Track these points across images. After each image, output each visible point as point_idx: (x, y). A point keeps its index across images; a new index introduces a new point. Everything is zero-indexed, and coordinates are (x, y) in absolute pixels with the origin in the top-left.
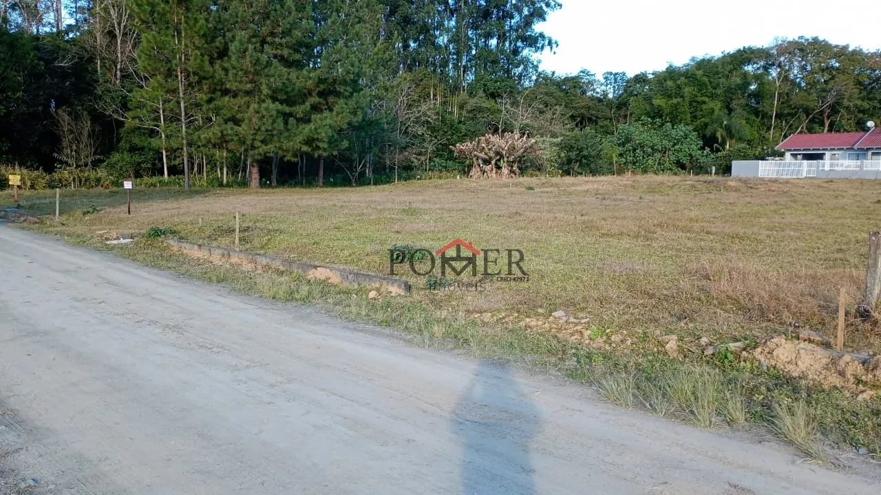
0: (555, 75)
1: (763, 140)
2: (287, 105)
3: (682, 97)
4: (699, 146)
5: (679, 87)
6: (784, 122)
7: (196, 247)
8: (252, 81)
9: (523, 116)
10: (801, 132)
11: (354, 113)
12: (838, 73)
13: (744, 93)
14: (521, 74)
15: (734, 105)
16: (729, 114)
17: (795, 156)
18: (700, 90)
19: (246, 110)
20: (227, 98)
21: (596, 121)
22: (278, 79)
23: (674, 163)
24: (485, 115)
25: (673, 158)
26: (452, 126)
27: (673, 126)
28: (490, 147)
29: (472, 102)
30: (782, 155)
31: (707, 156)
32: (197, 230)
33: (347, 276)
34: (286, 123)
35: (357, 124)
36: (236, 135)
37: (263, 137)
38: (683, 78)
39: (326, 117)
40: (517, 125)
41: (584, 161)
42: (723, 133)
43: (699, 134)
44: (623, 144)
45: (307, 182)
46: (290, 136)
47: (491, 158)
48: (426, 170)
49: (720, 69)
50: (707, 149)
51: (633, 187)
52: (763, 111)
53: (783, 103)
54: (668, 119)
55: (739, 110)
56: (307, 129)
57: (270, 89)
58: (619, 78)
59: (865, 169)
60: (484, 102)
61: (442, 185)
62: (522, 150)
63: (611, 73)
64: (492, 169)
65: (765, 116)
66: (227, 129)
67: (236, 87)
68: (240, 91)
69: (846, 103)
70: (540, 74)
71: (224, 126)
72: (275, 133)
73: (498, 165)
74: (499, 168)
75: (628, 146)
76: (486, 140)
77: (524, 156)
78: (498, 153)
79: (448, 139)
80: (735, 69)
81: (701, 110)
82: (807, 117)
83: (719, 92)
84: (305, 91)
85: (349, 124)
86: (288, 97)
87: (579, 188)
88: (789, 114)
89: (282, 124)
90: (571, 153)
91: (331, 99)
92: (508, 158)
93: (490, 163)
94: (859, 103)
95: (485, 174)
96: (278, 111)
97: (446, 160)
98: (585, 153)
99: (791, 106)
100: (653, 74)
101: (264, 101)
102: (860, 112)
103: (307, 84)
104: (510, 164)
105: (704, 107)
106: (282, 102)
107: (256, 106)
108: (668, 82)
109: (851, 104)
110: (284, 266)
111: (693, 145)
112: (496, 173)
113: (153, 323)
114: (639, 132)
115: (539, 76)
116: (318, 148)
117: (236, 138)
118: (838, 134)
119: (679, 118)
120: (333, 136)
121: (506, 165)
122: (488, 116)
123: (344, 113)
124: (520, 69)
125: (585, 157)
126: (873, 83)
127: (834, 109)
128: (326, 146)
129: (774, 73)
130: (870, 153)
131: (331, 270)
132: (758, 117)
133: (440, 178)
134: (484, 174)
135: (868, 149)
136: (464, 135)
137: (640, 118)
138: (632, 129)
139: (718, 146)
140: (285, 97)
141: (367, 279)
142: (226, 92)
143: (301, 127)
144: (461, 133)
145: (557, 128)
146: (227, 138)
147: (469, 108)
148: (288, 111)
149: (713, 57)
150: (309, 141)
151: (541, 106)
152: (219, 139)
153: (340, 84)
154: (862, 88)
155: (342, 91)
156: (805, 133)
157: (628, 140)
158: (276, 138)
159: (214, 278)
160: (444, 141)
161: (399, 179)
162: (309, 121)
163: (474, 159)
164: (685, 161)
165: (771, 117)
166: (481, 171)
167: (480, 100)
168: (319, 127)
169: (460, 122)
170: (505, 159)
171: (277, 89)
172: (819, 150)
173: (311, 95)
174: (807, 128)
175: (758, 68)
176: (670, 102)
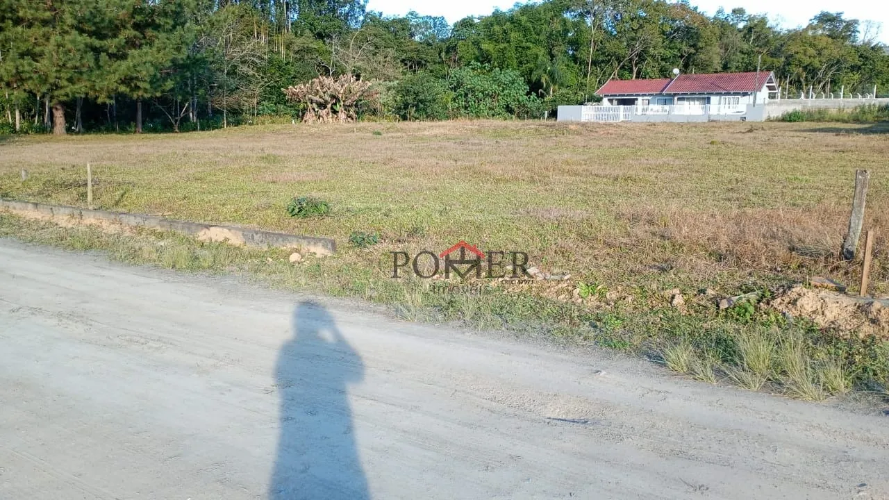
0: (383, 16)
1: (582, 86)
2: (96, 38)
3: (509, 42)
4: (526, 91)
5: (505, 32)
6: (599, 69)
7: (30, 206)
8: (52, 9)
9: (354, 58)
10: (613, 79)
11: (178, 49)
12: (646, 22)
13: (564, 39)
14: (348, 13)
15: (555, 52)
16: (551, 60)
17: (611, 101)
18: (525, 36)
19: (46, 43)
20: (19, 29)
21: (425, 65)
22: (85, 7)
23: (503, 107)
24: (314, 56)
25: (503, 103)
26: (280, 67)
27: (501, 70)
28: (324, 90)
29: (299, 42)
30: (599, 100)
31: (533, 101)
32: (19, 185)
33: (253, 236)
34: (97, 60)
35: (181, 62)
36: (36, 72)
37: (69, 75)
38: (508, 23)
39: (147, 53)
40: (349, 68)
41: (421, 106)
42: (547, 79)
43: (525, 79)
44: (455, 89)
45: (120, 128)
46: (102, 74)
47: (326, 102)
48: (253, 114)
49: (542, 16)
50: (534, 95)
51: (479, 131)
52: (581, 58)
53: (597, 50)
54: (496, 64)
55: (560, 56)
56: (123, 66)
57: (75, 19)
58: (438, 23)
59: (672, 113)
60: (312, 42)
61: (278, 130)
62: (359, 94)
63: (430, 17)
64: (328, 114)
65: (582, 63)
66: (23, 66)
67: (32, 15)
68: (36, 19)
69: (651, 51)
70: (368, 14)
71: (19, 62)
72: (85, 69)
73: (334, 110)
74: (335, 112)
75: (461, 91)
76: (320, 82)
77: (361, 100)
78: (333, 97)
79: (276, 82)
80: (556, 16)
81: (526, 56)
82: (619, 65)
83: (542, 38)
84: (117, 22)
85: (173, 61)
86: (98, 28)
87: (426, 133)
88: (603, 61)
89: (93, 60)
90: (408, 98)
91: (150, 32)
92: (344, 101)
93: (325, 107)
94: (662, 51)
95: (321, 119)
96: (86, 45)
97: (275, 104)
98: (422, 97)
99: (605, 53)
100: (478, 19)
101: (67, 32)
102: (662, 59)
103: (120, 13)
104: (347, 108)
105: (529, 52)
106: (91, 34)
107: (59, 38)
108: (495, 27)
109: (656, 52)
110: (162, 226)
111: (520, 91)
112: (332, 117)
113: (36, 311)
114: (469, 77)
115: (366, 17)
116: (138, 88)
117: (35, 76)
118: (644, 81)
119: (506, 62)
120: (155, 75)
121: (343, 109)
122: (317, 57)
123: (167, 49)
124: (347, 8)
125: (422, 101)
126: (675, 32)
127: (641, 57)
128: (148, 86)
129: (589, 21)
130: (676, 98)
131: (230, 230)
132: (576, 64)
133: (273, 122)
134: (319, 118)
135: (675, 95)
136: (293, 78)
137: (470, 62)
138: (464, 73)
139: (543, 92)
140: (94, 28)
141: (280, 239)
142: (18, 21)
143: (115, 65)
144: (290, 74)
145: (390, 71)
146: (24, 76)
147: (297, 49)
148: (98, 46)
149: (535, 3)
150: (127, 81)
151: (372, 48)
152: (12, 76)
153: (158, 15)
154: (665, 37)
155: (162, 24)
156: (617, 80)
157: (459, 85)
158: (85, 76)
159: (78, 245)
160: (272, 83)
161: (228, 124)
162: (124, 57)
163: (309, 103)
164: (514, 106)
165: (588, 63)
166: (316, 115)
167: (307, 40)
168: (139, 65)
169: (288, 63)
170: (342, 103)
171: (84, 18)
172: (632, 95)
173: (125, 28)
174: (618, 75)
175: (575, 16)
176: (497, 47)
